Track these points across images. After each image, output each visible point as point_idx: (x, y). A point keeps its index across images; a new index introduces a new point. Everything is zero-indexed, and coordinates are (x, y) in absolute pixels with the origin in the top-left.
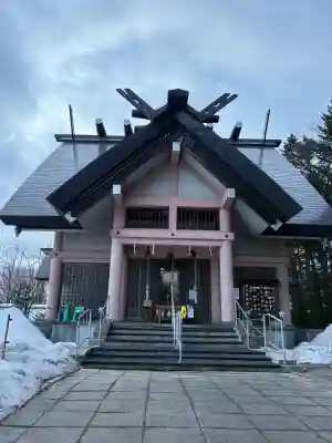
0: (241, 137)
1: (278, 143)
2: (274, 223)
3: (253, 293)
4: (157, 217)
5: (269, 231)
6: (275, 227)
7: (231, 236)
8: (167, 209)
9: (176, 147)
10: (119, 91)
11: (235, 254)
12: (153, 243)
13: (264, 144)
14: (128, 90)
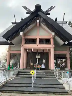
0: (57, 21)
1: (67, 22)
2: (66, 42)
3: (60, 61)
4: (33, 41)
5: (64, 44)
6: (66, 43)
7: (54, 46)
8: (36, 39)
9: (38, 21)
10: (22, 7)
11: (55, 51)
12: (32, 48)
13: (63, 23)
14: (25, 6)
